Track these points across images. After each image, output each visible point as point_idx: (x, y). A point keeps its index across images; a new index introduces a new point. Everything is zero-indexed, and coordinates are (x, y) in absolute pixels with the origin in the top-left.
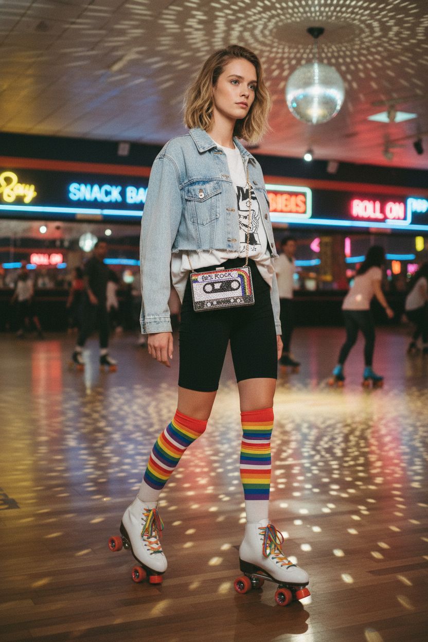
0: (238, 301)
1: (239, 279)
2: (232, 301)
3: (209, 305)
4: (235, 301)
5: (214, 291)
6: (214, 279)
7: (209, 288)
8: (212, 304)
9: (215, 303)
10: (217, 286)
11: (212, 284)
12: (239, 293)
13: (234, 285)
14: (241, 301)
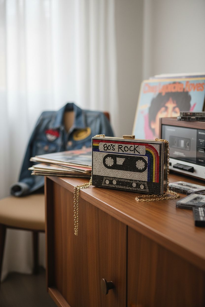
0: (142, 187)
1: (146, 158)
2: (134, 185)
3: (107, 182)
4: (138, 186)
5: (115, 167)
6: (116, 150)
7: (110, 162)
8: (111, 182)
9: (115, 182)
10: (120, 161)
11: (114, 157)
12: (144, 177)
13: (140, 165)
14: (145, 188)
